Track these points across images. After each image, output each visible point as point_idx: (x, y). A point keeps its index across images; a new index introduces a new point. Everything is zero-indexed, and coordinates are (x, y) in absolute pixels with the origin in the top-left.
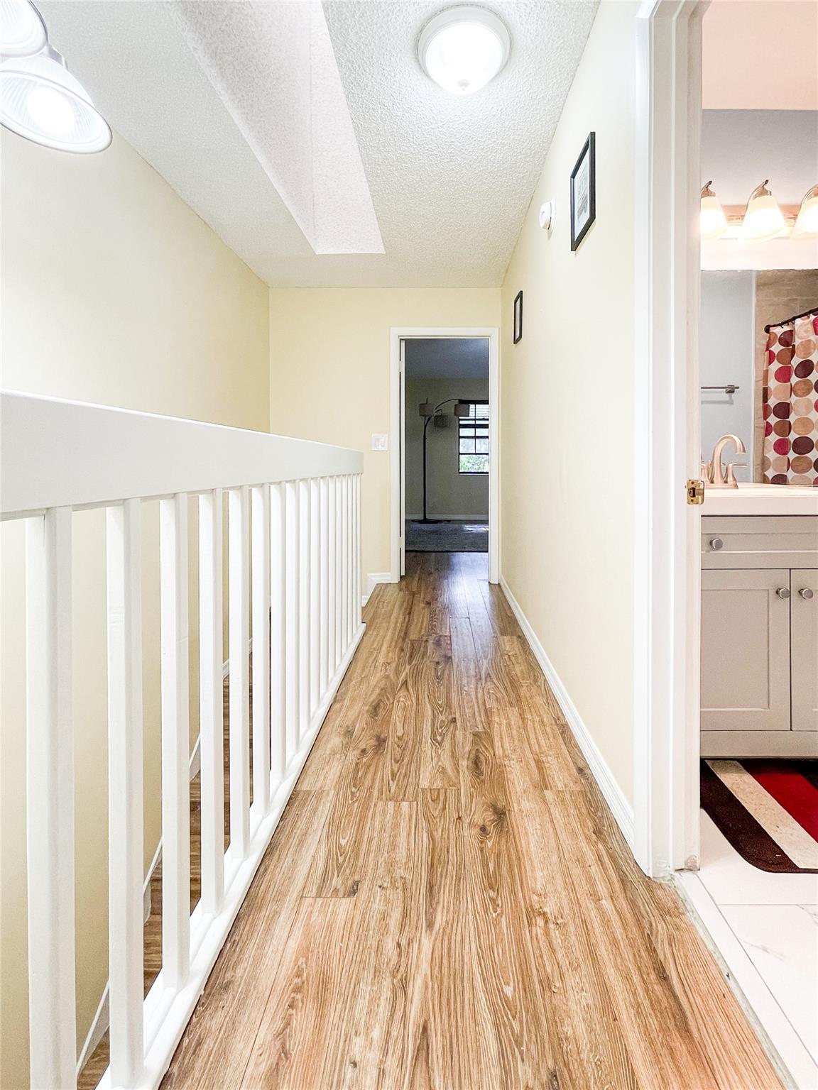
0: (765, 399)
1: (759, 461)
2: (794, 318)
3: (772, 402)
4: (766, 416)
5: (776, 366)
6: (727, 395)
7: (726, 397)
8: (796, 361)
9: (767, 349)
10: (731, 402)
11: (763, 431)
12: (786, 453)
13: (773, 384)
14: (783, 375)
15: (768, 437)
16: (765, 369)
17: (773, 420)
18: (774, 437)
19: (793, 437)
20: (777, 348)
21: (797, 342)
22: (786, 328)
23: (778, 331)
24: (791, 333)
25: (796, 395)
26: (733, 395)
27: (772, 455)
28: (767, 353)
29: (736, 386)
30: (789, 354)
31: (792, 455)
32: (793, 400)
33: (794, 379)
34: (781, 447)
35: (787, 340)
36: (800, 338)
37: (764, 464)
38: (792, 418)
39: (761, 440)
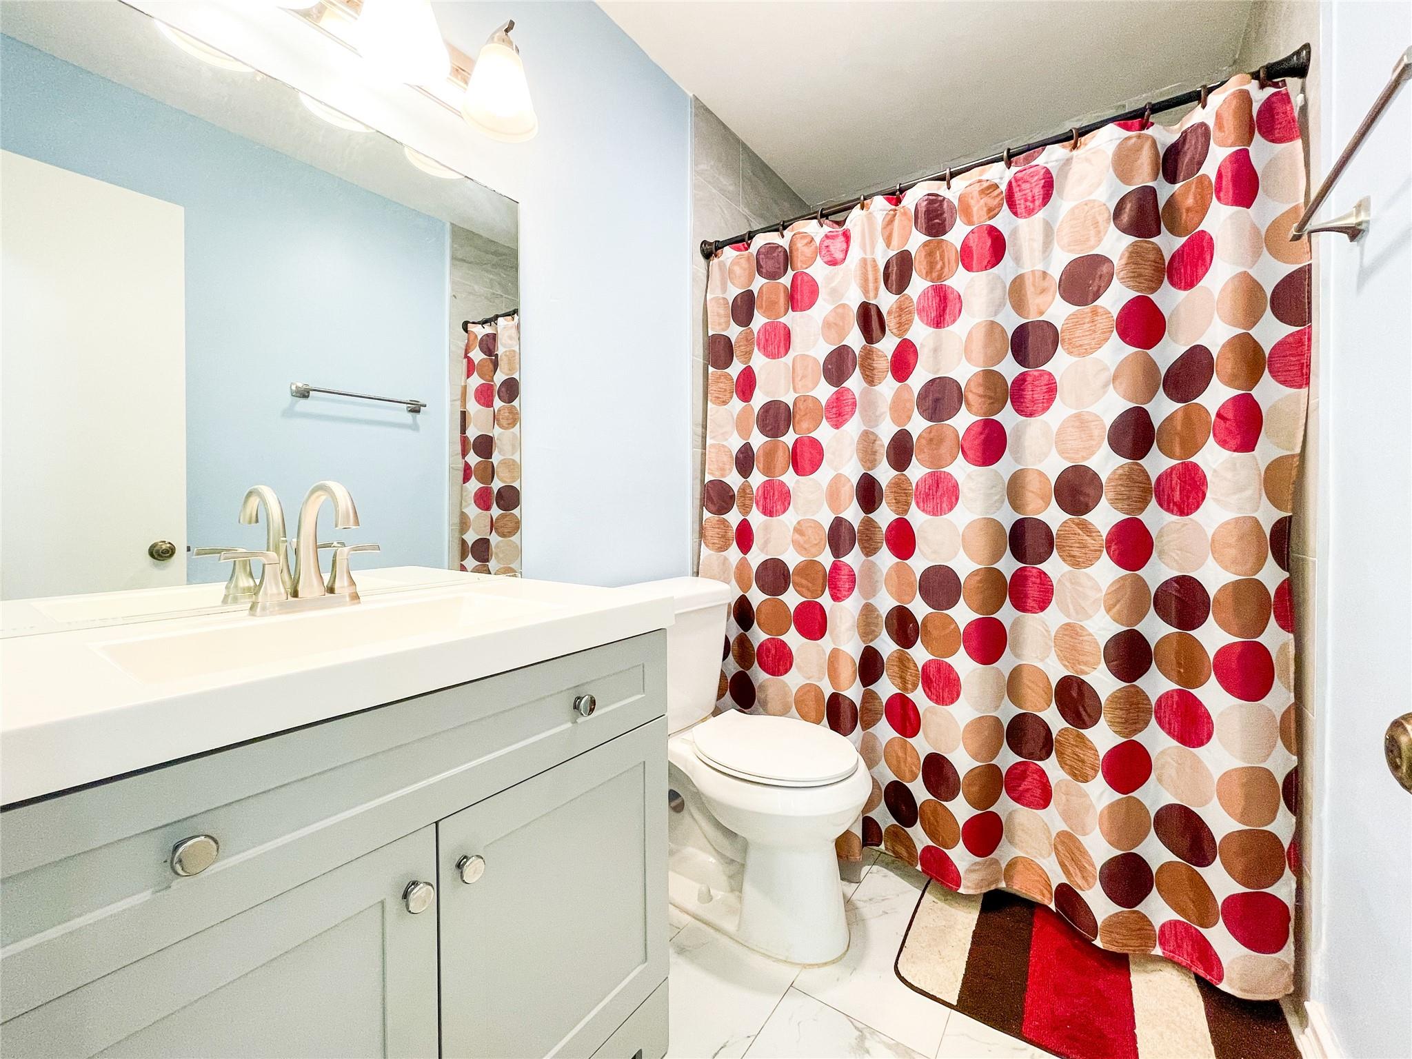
0: (463, 429)
1: (457, 520)
2: (497, 317)
3: (472, 434)
4: (464, 454)
5: (476, 381)
6: (410, 415)
7: (409, 417)
8: (499, 378)
9: (466, 356)
10: (415, 427)
11: (461, 475)
12: (488, 508)
13: (473, 407)
14: (484, 394)
15: (467, 484)
16: (463, 384)
17: (473, 459)
18: (474, 485)
19: (496, 485)
20: (477, 355)
21: (501, 350)
22: (488, 329)
23: (480, 331)
24: (494, 337)
25: (500, 426)
26: (418, 416)
27: (473, 511)
28: (465, 361)
29: (422, 402)
30: (491, 366)
31: (496, 511)
32: (496, 432)
33: (498, 403)
34: (483, 500)
35: (489, 345)
36: (504, 346)
37: (464, 523)
38: (496, 458)
39: (457, 488)
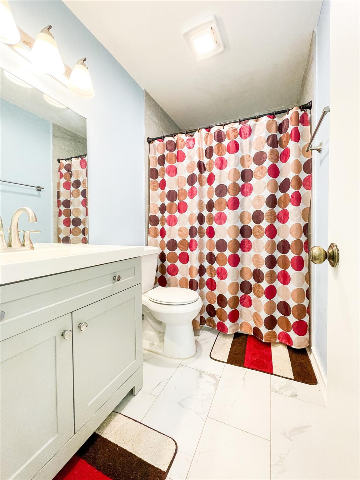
0: (58, 197)
1: (56, 230)
2: (71, 158)
3: (62, 199)
4: (59, 206)
5: (63, 180)
6: (37, 191)
7: (37, 193)
8: (73, 180)
9: (59, 171)
10: (39, 196)
11: (57, 214)
12: (69, 226)
13: (62, 189)
14: (67, 186)
15: (60, 217)
16: (58, 181)
17: (62, 208)
18: (63, 217)
19: (72, 217)
20: (64, 171)
21: (73, 170)
22: (68, 162)
23: (65, 163)
24: (70, 165)
25: (73, 196)
26: (40, 192)
27: (62, 227)
28: (59, 173)
29: (42, 187)
30: (69, 176)
31: (72, 227)
32: (72, 199)
33: (72, 189)
34: (67, 223)
35: (68, 168)
36: (75, 168)
37: (59, 231)
38: (72, 208)
39: (56, 219)
